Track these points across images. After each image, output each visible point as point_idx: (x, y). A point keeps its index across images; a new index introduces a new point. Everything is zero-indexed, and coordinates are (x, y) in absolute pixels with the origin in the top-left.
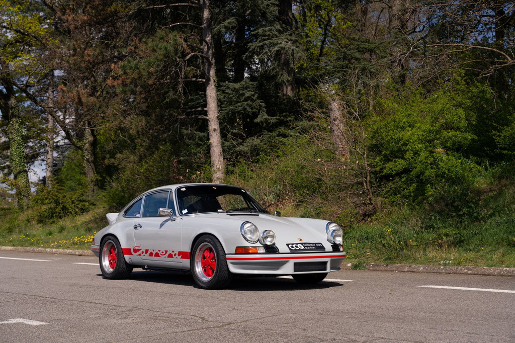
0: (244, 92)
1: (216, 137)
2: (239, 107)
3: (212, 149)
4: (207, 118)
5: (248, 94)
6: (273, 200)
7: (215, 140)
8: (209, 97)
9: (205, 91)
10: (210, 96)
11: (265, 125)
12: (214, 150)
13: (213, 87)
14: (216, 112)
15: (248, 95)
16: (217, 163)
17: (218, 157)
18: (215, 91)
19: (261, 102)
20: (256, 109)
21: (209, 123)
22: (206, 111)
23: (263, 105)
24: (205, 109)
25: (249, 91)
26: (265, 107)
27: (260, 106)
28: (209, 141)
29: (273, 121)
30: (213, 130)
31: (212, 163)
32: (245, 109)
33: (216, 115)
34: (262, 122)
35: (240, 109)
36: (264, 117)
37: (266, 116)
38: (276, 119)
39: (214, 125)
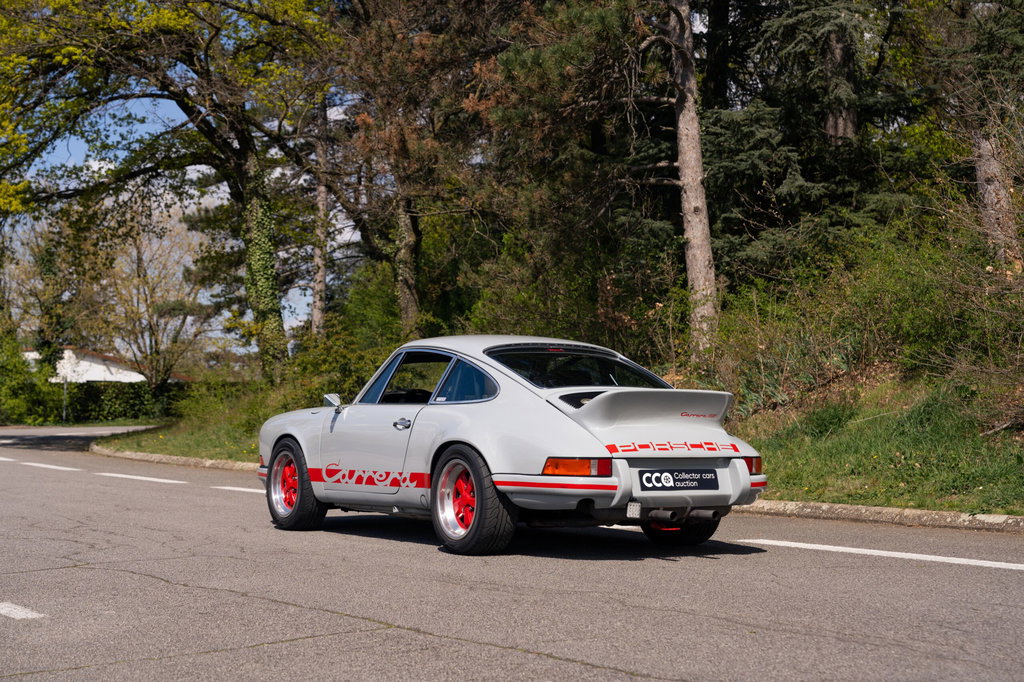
0: (753, 129)
1: (700, 227)
2: (742, 162)
3: (690, 254)
4: (680, 183)
5: (761, 134)
6: (844, 366)
7: (697, 231)
8: (684, 138)
9: (674, 123)
10: (687, 135)
11: (797, 200)
12: (694, 255)
13: (693, 114)
14: (700, 169)
15: (762, 136)
16: (701, 283)
17: (704, 270)
18: (696, 125)
19: (790, 151)
20: (777, 165)
21: (684, 195)
22: (677, 169)
23: (795, 156)
24: (676, 164)
25: (763, 127)
26: (800, 162)
27: (788, 159)
28: (683, 235)
29: (817, 193)
30: (692, 209)
31: (690, 283)
32: (754, 167)
33: (700, 178)
34: (790, 195)
35: (743, 166)
36: (797, 184)
37: (801, 181)
38: (823, 187)
39: (694, 200)
